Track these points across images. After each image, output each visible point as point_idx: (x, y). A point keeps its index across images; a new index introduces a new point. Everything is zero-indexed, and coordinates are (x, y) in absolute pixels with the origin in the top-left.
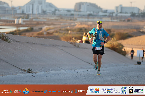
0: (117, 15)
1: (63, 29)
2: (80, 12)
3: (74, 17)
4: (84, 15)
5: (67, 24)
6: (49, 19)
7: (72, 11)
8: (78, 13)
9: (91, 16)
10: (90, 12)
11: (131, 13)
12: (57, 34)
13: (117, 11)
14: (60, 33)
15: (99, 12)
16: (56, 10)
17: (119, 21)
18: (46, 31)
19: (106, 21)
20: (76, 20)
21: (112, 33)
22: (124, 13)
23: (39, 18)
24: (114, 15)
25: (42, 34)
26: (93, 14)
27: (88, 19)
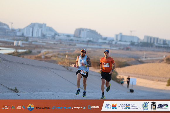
1: (62, 53)
2: (80, 37)
3: (73, 43)
4: (83, 41)
6: (48, 43)
7: (72, 36)
8: (77, 39)
9: (90, 43)
10: (90, 38)
11: (130, 42)
12: (55, 59)
13: (117, 39)
16: (56, 34)
17: (118, 49)
18: (44, 55)
20: (75, 45)
23: (38, 41)
24: (114, 43)
25: (40, 57)
26: (92, 41)
27: (87, 45)
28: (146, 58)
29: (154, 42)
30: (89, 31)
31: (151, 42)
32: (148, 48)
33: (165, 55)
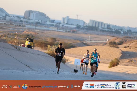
4: (32, 23)
5: (16, 30)
8: (26, 20)
10: (38, 20)
13: (64, 22)
14: (8, 37)
15: (46, 21)
17: (64, 31)
22: (70, 24)
26: (41, 22)
27: (36, 26)
28: (90, 41)
29: (98, 26)
30: (38, 13)
31: (95, 26)
32: (93, 32)
33: (108, 39)
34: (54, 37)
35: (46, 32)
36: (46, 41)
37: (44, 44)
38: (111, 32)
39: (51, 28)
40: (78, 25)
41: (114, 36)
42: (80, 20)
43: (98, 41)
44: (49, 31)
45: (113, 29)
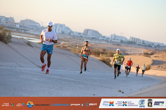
0: (111, 40)
1: (74, 45)
2: (87, 35)
3: (82, 38)
4: (89, 38)
5: (77, 42)
6: (65, 37)
7: (82, 34)
8: (85, 36)
9: (94, 39)
11: (120, 40)
12: (69, 48)
13: (112, 38)
14: (72, 47)
15: (99, 37)
16: (71, 32)
17: (112, 44)
18: (62, 45)
19: (103, 43)
20: (84, 40)
21: (106, 52)
22: (115, 40)
23: (59, 36)
24: (109, 40)
25: (59, 47)
26: (95, 38)
27: (92, 40)
28: (130, 51)
29: (136, 42)
30: (93, 31)
31: (134, 41)
32: (132, 45)
33: (143, 50)
34: (105, 48)
35: (98, 44)
36: (98, 51)
37: (97, 53)
38: (145, 46)
39: (102, 42)
40: (121, 40)
41: (147, 49)
42: (123, 37)
43: (136, 52)
44: (101, 44)
45: (147, 43)
